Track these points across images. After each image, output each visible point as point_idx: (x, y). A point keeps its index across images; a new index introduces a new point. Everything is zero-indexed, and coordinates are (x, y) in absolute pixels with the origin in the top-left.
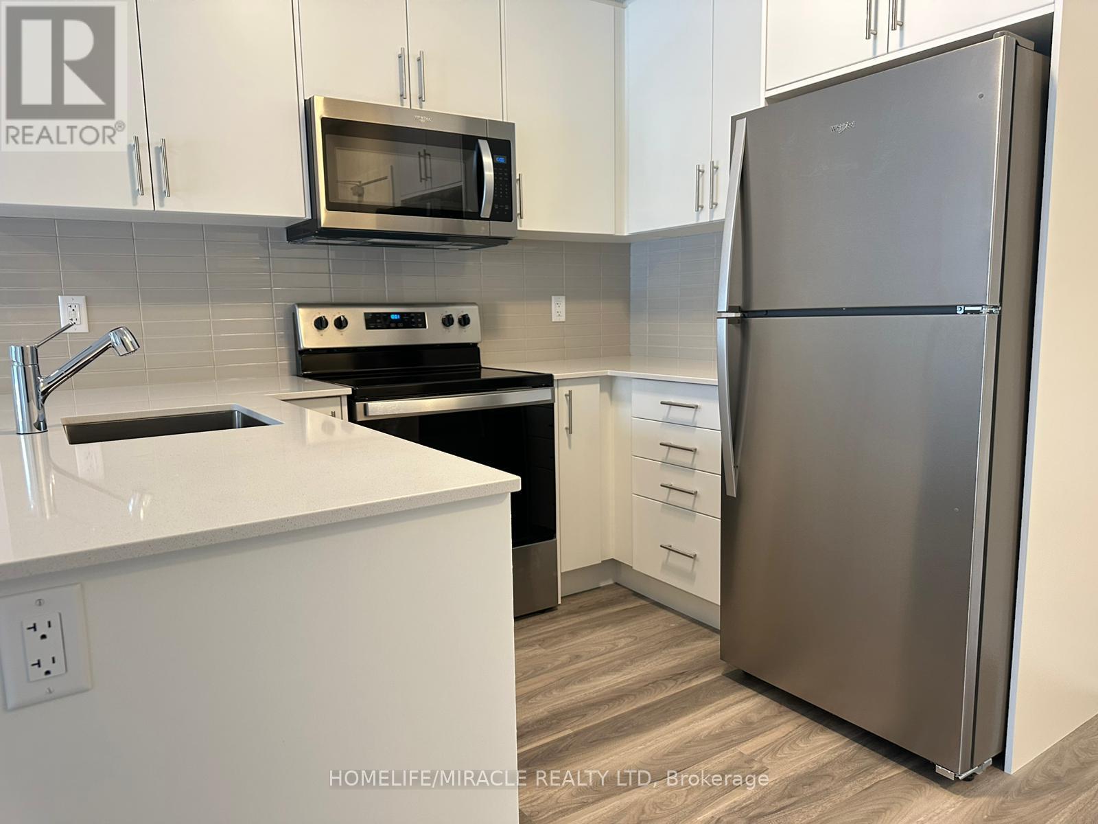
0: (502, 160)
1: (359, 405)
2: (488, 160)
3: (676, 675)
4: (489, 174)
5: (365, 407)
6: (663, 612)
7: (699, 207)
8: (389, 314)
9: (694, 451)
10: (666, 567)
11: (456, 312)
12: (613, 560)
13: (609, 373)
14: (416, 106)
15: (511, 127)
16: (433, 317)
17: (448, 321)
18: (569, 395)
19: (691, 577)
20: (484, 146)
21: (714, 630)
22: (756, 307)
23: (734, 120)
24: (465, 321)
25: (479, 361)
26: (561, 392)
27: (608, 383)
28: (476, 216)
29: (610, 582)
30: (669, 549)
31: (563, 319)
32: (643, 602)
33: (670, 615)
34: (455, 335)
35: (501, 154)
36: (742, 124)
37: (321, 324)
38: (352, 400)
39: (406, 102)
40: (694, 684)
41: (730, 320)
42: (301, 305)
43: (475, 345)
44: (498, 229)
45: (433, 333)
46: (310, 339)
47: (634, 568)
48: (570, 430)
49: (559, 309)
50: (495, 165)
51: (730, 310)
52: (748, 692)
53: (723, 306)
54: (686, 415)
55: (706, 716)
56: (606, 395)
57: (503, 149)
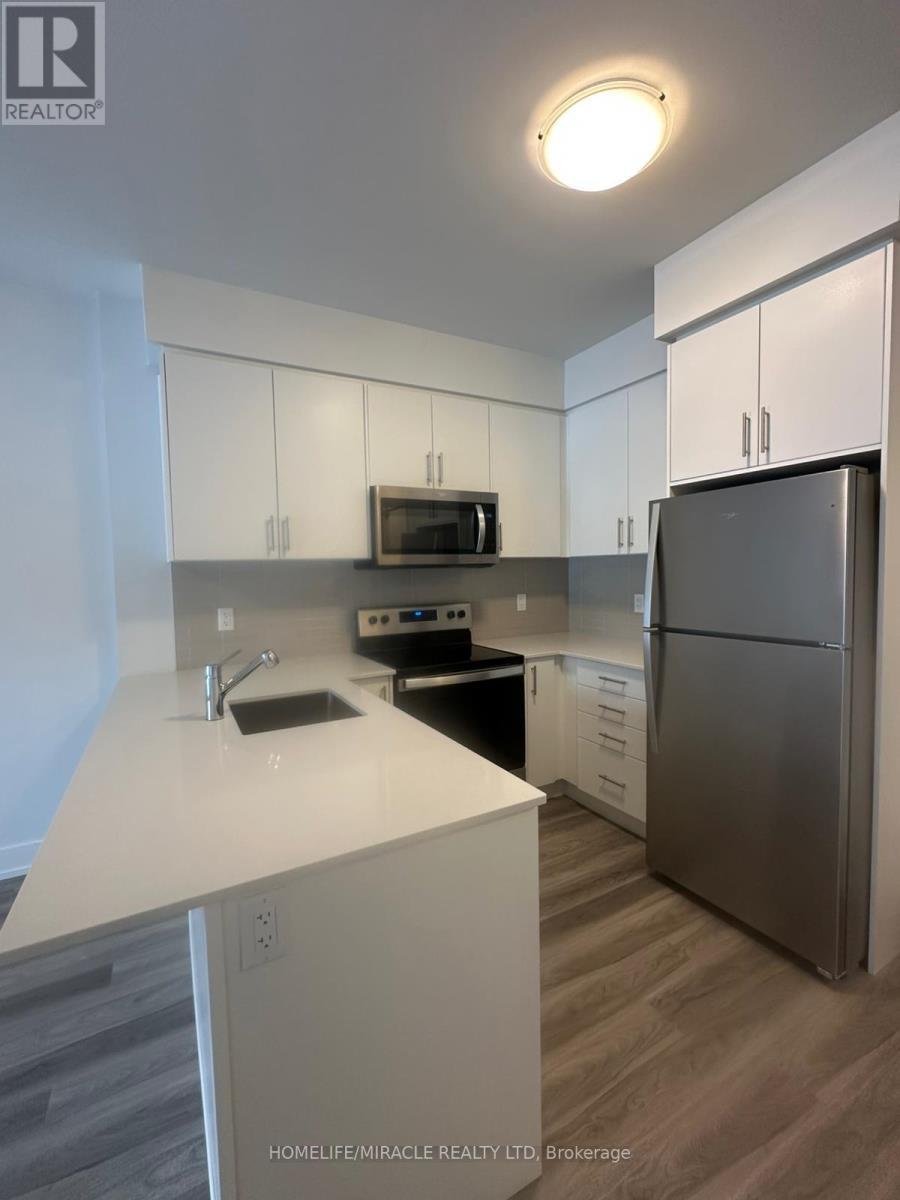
0: (490, 516)
1: (400, 681)
2: (481, 516)
3: (616, 874)
4: (482, 524)
5: (404, 682)
6: (602, 821)
7: (620, 545)
8: (414, 612)
9: (623, 713)
10: (603, 790)
11: (456, 608)
12: (562, 780)
13: (561, 652)
14: (437, 487)
15: (495, 496)
16: (442, 612)
17: (451, 615)
18: (534, 669)
19: (621, 800)
20: (479, 509)
21: (641, 838)
22: (670, 624)
23: (651, 503)
24: (462, 614)
25: (470, 640)
26: (529, 666)
27: (559, 659)
28: (473, 551)
29: (560, 794)
30: (605, 778)
31: (524, 609)
32: (584, 812)
33: (605, 823)
34: (457, 624)
35: (490, 513)
36: (657, 507)
37: (373, 621)
38: (396, 678)
39: (431, 484)
40: (629, 881)
41: (652, 633)
42: (362, 609)
43: (468, 630)
44: (487, 558)
45: (442, 624)
46: (367, 630)
47: (580, 788)
48: (534, 692)
49: (522, 603)
50: (486, 519)
51: (652, 626)
52: (667, 891)
53: (647, 624)
54: (618, 687)
55: (641, 910)
56: (558, 667)
57: (491, 509)
